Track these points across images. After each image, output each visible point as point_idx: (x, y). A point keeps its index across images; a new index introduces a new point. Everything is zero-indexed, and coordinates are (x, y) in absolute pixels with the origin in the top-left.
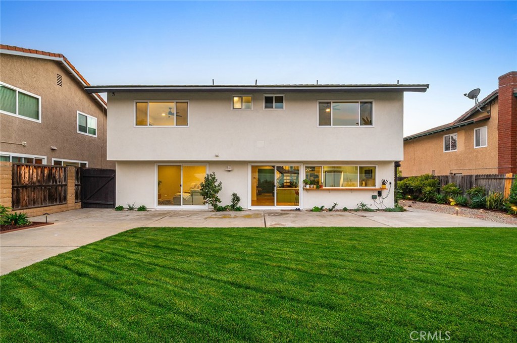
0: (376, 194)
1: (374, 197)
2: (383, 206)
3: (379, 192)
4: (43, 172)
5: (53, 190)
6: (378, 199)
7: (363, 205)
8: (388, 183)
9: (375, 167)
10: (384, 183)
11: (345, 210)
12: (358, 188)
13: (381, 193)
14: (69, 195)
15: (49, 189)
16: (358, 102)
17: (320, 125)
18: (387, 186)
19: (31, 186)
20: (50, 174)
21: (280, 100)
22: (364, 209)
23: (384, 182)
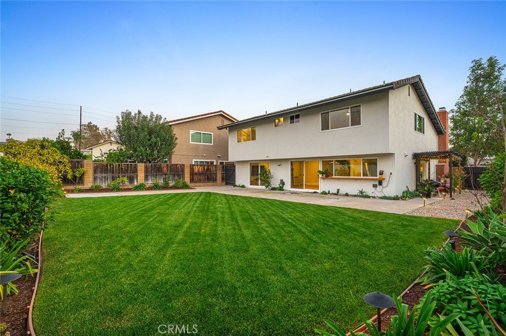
0: (377, 183)
1: (375, 186)
3: (379, 181)
4: (204, 168)
5: (209, 176)
6: (379, 188)
7: (361, 192)
9: (377, 159)
11: (347, 195)
12: (361, 177)
13: (381, 182)
14: (218, 178)
15: (207, 175)
16: (349, 108)
17: (322, 130)
19: (199, 174)
20: (208, 169)
21: (298, 117)
22: (362, 195)
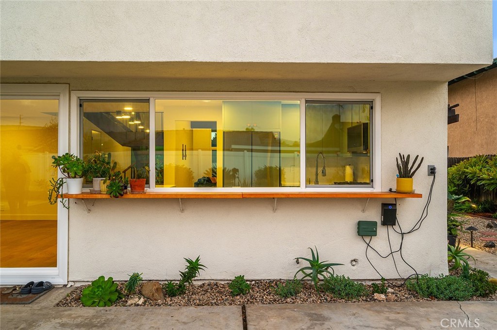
0: (374, 215)
1: (365, 230)
2: (402, 266)
3: (385, 206)
6: (384, 238)
7: (316, 265)
8: (424, 169)
10: (405, 170)
12: (303, 189)
13: (394, 211)
18: (420, 182)
23: (406, 164)
